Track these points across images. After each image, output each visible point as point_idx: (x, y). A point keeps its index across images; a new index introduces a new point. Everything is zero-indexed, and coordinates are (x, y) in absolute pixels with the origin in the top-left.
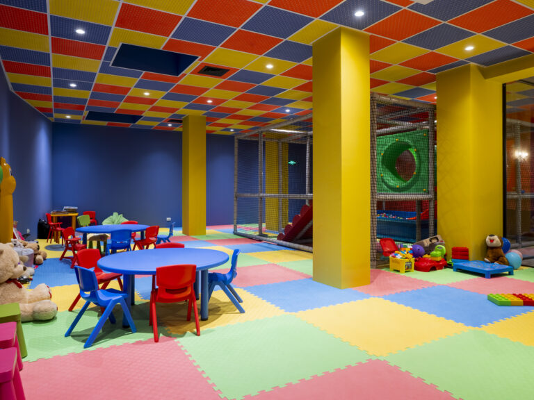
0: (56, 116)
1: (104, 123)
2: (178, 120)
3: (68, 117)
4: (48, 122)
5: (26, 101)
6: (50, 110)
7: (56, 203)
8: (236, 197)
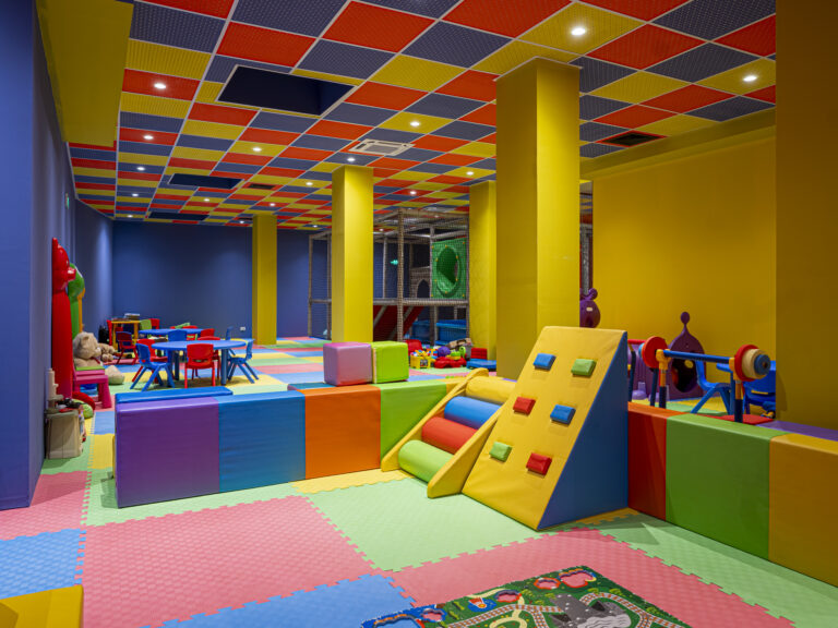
0: (116, 215)
1: (170, 221)
2: (249, 218)
3: (130, 216)
4: (109, 221)
5: (91, 206)
6: (112, 211)
7: (116, 310)
8: (311, 303)
